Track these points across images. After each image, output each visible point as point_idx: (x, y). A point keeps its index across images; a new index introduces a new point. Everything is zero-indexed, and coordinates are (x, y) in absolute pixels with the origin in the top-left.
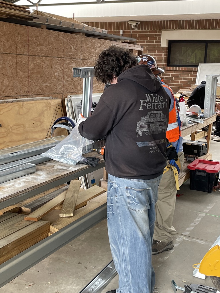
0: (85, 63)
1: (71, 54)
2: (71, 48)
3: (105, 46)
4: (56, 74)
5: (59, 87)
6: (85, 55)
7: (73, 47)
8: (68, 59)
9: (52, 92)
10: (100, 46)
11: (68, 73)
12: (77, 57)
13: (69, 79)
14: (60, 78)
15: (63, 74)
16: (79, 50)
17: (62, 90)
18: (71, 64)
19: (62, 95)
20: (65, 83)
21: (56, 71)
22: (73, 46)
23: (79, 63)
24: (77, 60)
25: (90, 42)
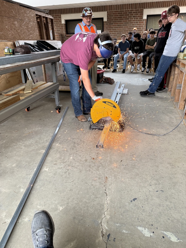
0: (23, 22)
1: (13, 15)
2: (12, 12)
3: (32, 13)
4: (6, 27)
5: (10, 35)
6: (22, 17)
7: (13, 12)
8: (12, 19)
9: (7, 38)
10: (29, 13)
11: (14, 27)
12: (17, 18)
13: (15, 31)
14: (10, 30)
15: (11, 27)
16: (17, 13)
17: (12, 37)
18: (14, 22)
19: (13, 40)
20: (13, 33)
21: (7, 26)
22: (13, 10)
23: (19, 22)
24: (17, 20)
25: (23, 10)
